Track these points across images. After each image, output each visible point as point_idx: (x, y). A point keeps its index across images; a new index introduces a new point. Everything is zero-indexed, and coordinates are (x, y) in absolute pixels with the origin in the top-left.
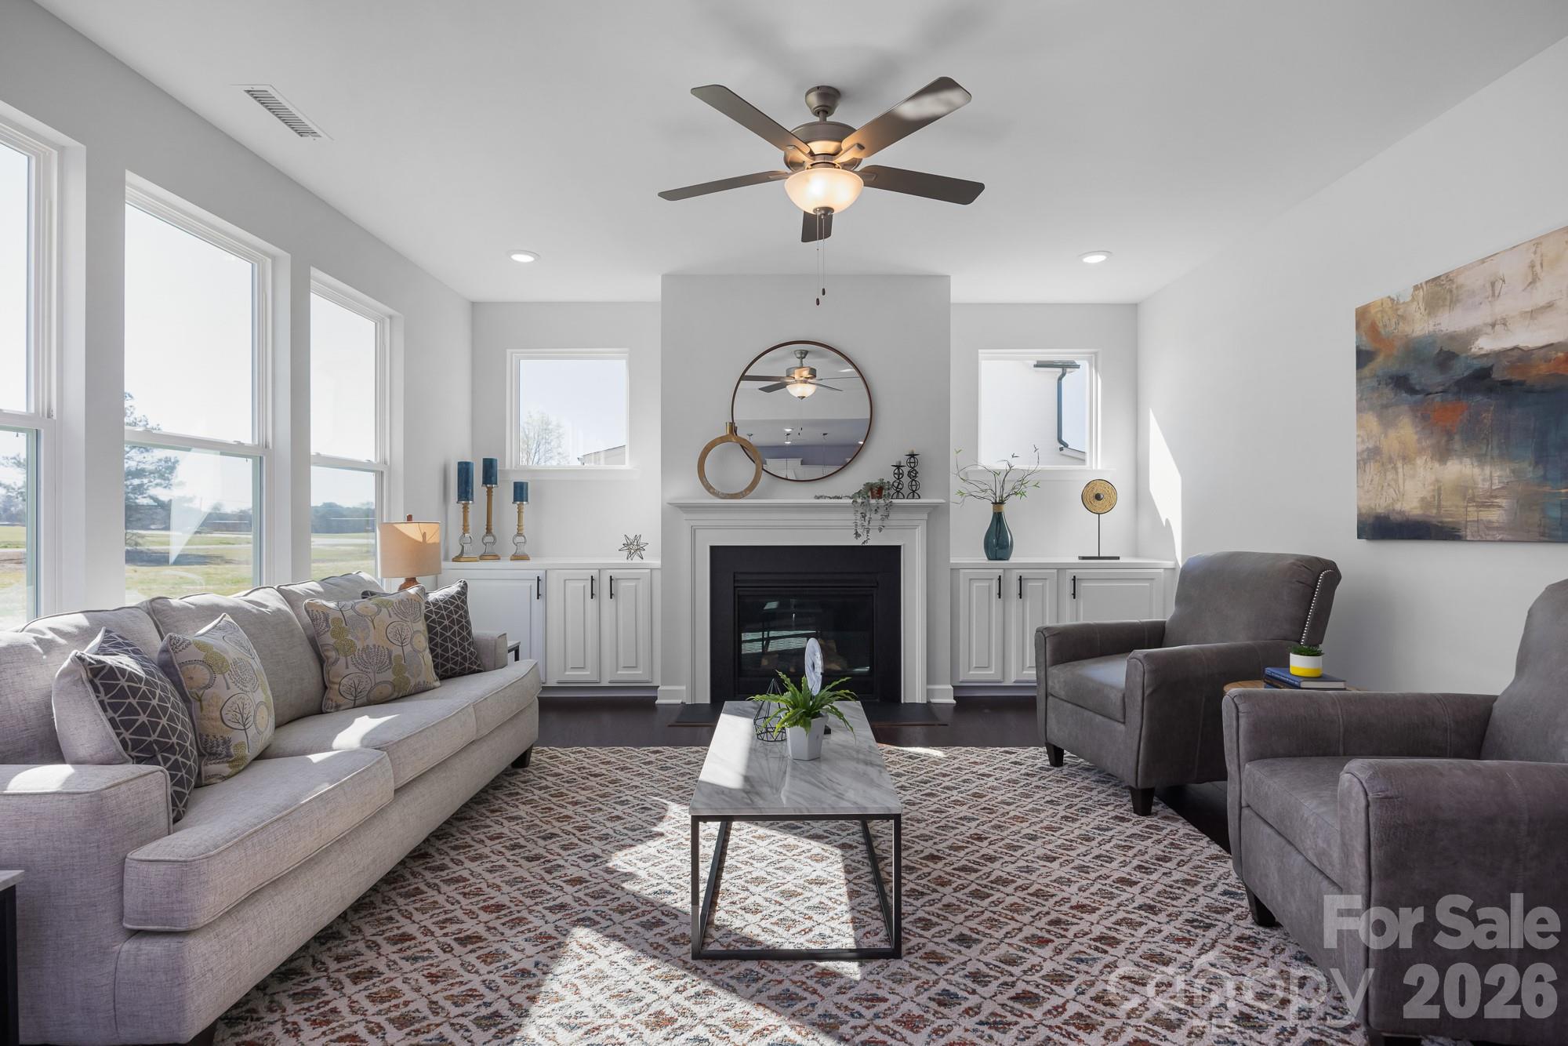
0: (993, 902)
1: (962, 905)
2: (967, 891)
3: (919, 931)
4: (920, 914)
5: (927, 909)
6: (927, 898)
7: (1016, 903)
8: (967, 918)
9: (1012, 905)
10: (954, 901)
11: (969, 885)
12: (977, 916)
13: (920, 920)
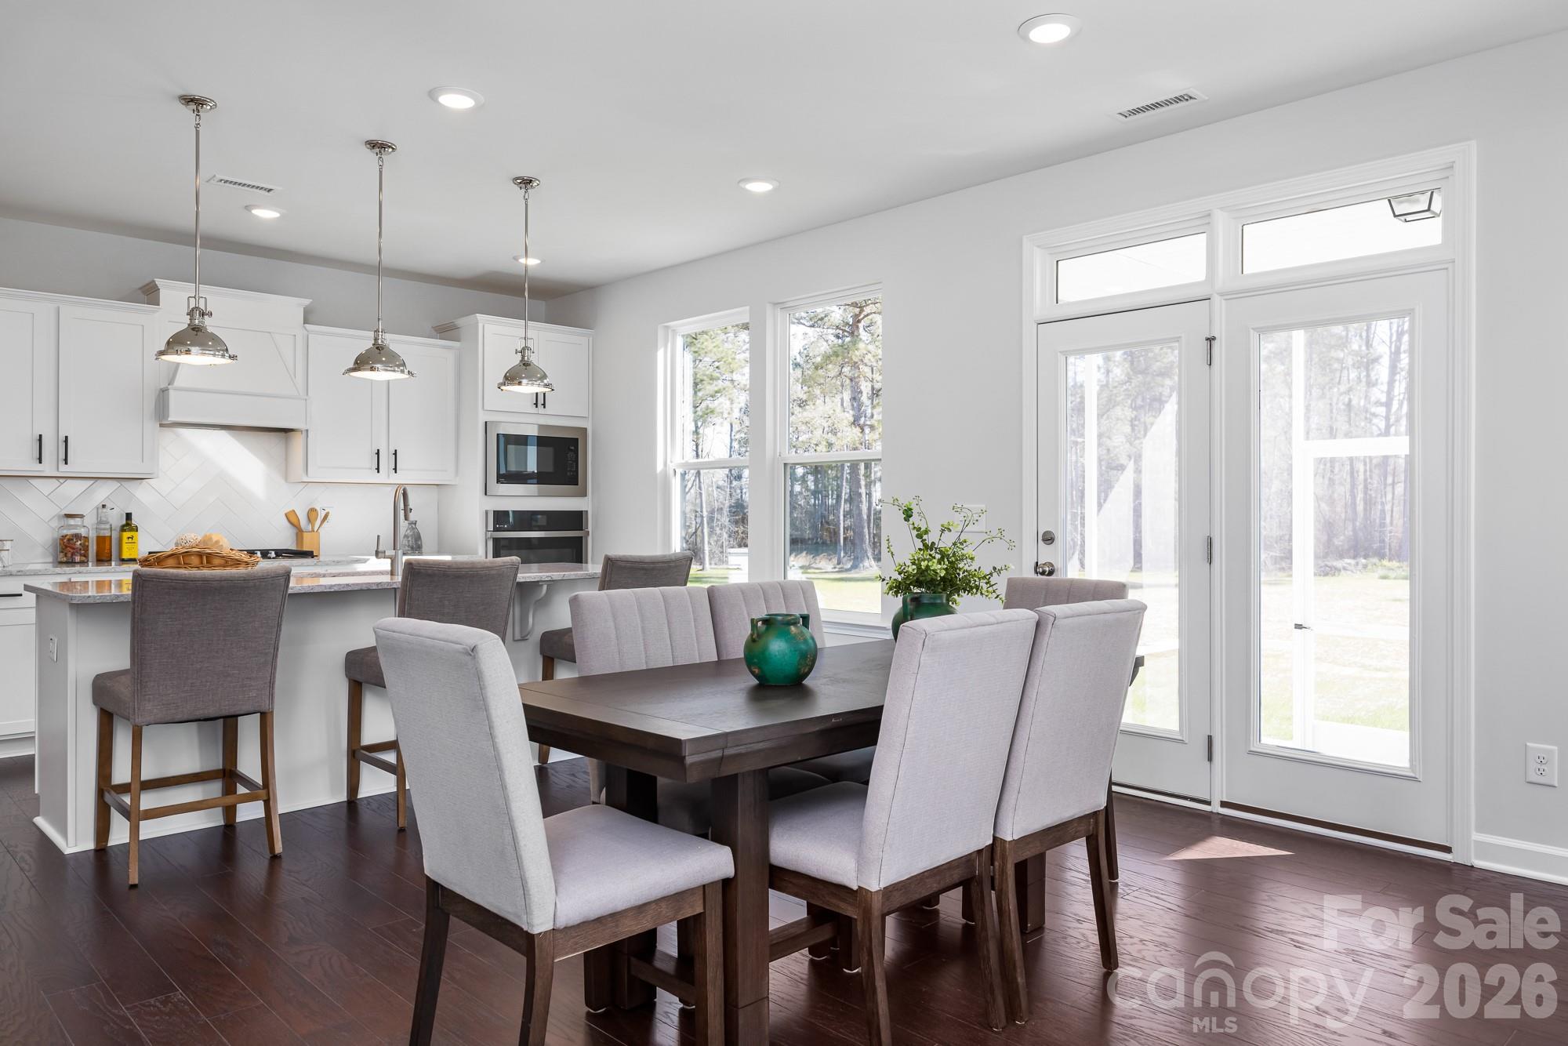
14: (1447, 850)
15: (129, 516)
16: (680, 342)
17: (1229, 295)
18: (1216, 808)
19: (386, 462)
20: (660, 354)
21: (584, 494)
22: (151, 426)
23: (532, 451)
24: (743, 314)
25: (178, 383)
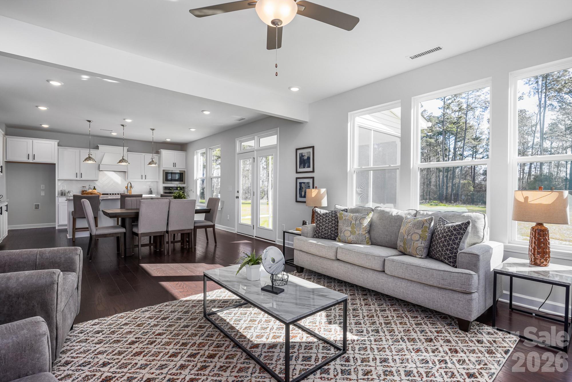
0: (179, 343)
1: (190, 338)
2: (190, 344)
3: (203, 324)
4: (204, 330)
5: (203, 332)
6: (205, 335)
7: (169, 346)
8: (187, 333)
9: (170, 344)
10: (194, 338)
11: (190, 347)
12: (184, 335)
13: (204, 328)
14: (275, 242)
15: (94, 187)
16: (199, 154)
17: (257, 150)
18: (254, 237)
19: (144, 177)
20: (195, 157)
21: (185, 183)
22: (97, 171)
23: (177, 175)
24: (204, 150)
25: (102, 163)
